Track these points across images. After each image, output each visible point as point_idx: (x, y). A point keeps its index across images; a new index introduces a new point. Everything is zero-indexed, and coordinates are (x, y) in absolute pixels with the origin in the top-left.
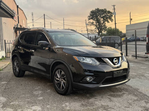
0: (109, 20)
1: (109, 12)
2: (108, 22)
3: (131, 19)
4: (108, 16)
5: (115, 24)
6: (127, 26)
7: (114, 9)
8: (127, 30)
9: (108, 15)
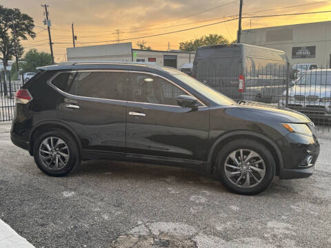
0: (27, 35)
1: (26, 17)
2: (25, 38)
3: (75, 38)
4: (24, 26)
5: (51, 44)
6: (68, 49)
7: (47, 13)
8: (68, 58)
9: (23, 24)
